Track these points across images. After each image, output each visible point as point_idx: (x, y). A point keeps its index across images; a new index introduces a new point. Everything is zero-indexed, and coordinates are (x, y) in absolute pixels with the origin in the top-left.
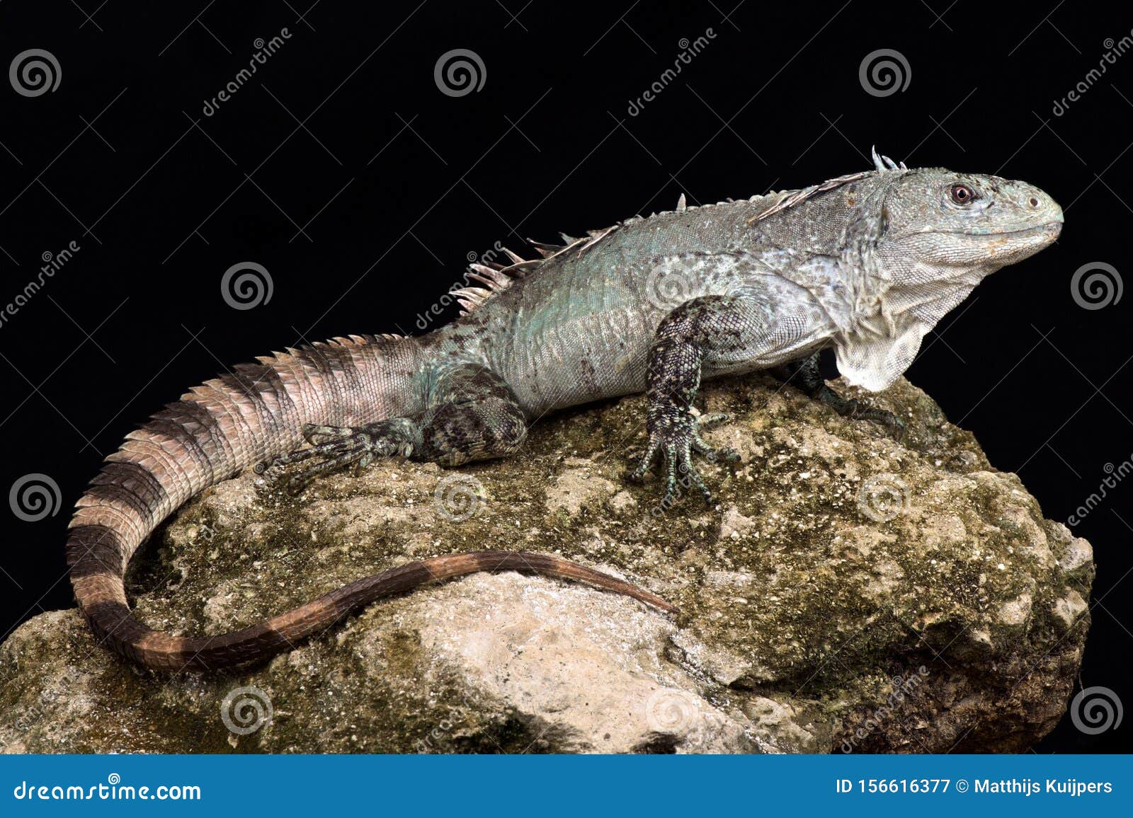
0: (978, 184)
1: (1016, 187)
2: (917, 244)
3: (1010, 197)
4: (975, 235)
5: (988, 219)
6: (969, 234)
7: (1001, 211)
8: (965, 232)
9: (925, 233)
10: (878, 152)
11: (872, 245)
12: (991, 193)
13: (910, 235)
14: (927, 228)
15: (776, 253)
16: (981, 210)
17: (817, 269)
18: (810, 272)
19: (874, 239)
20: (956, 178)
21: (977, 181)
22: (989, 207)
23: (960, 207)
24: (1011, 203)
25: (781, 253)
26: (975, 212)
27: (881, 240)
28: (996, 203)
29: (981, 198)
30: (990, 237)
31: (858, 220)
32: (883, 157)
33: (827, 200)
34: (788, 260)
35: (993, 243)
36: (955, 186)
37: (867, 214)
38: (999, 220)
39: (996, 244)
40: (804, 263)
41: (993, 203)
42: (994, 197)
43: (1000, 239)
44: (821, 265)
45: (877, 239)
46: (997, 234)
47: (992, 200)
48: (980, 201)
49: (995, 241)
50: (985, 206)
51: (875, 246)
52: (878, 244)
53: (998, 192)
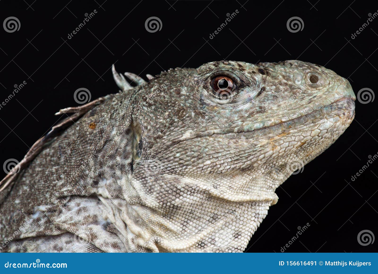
0: (242, 69)
1: (289, 66)
2: (178, 155)
3: (284, 77)
4: (248, 131)
5: (262, 110)
6: (240, 132)
7: (275, 97)
8: (236, 129)
9: (186, 140)
10: (120, 71)
11: (127, 168)
12: (258, 77)
13: (168, 147)
14: (187, 135)
15: (31, 220)
16: (250, 100)
17: (79, 212)
18: (71, 218)
19: (129, 161)
20: (213, 67)
21: (240, 66)
22: (259, 94)
23: (224, 101)
24: (286, 84)
25: (36, 216)
26: (244, 103)
27: (138, 160)
28: (268, 88)
29: (248, 85)
30: (267, 130)
31: (105, 143)
32: (126, 74)
33: (65, 137)
34: (46, 219)
35: (273, 137)
36: (215, 77)
37: (114, 132)
38: (275, 108)
39: (277, 138)
40: (61, 212)
41: (264, 89)
42: (264, 81)
43: (280, 131)
44: (82, 206)
45: (133, 161)
46: (276, 124)
47: (262, 86)
48: (247, 89)
49: (275, 134)
50: (254, 94)
51: (132, 169)
52: (134, 166)
53: (268, 74)
